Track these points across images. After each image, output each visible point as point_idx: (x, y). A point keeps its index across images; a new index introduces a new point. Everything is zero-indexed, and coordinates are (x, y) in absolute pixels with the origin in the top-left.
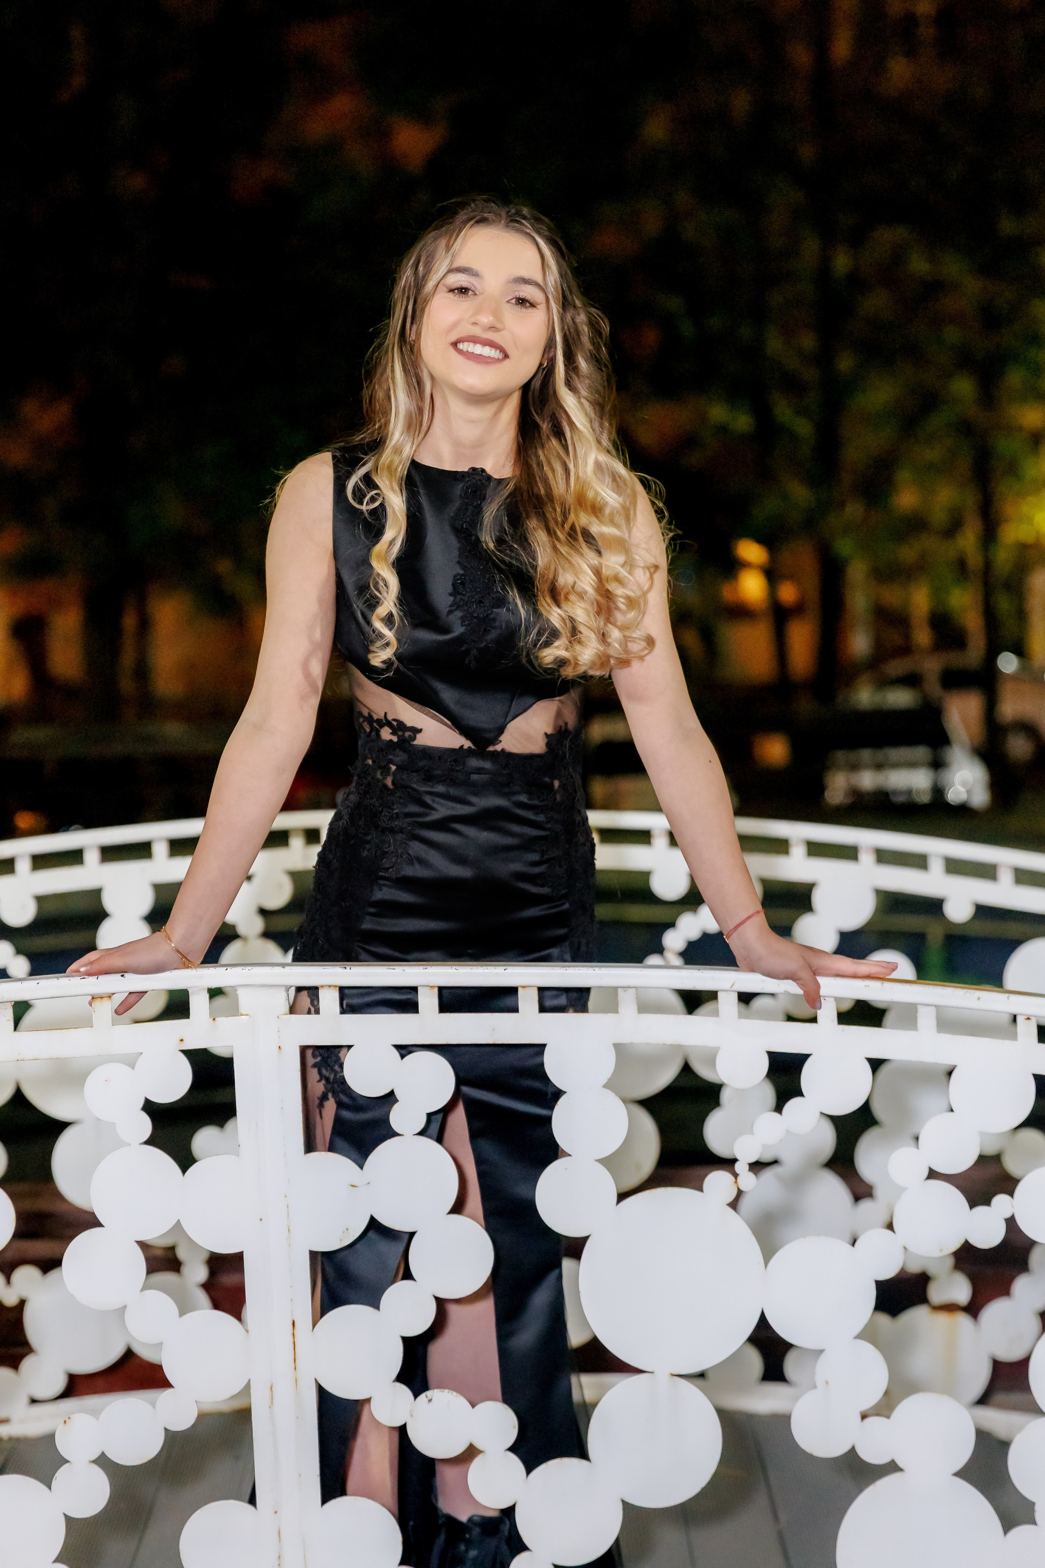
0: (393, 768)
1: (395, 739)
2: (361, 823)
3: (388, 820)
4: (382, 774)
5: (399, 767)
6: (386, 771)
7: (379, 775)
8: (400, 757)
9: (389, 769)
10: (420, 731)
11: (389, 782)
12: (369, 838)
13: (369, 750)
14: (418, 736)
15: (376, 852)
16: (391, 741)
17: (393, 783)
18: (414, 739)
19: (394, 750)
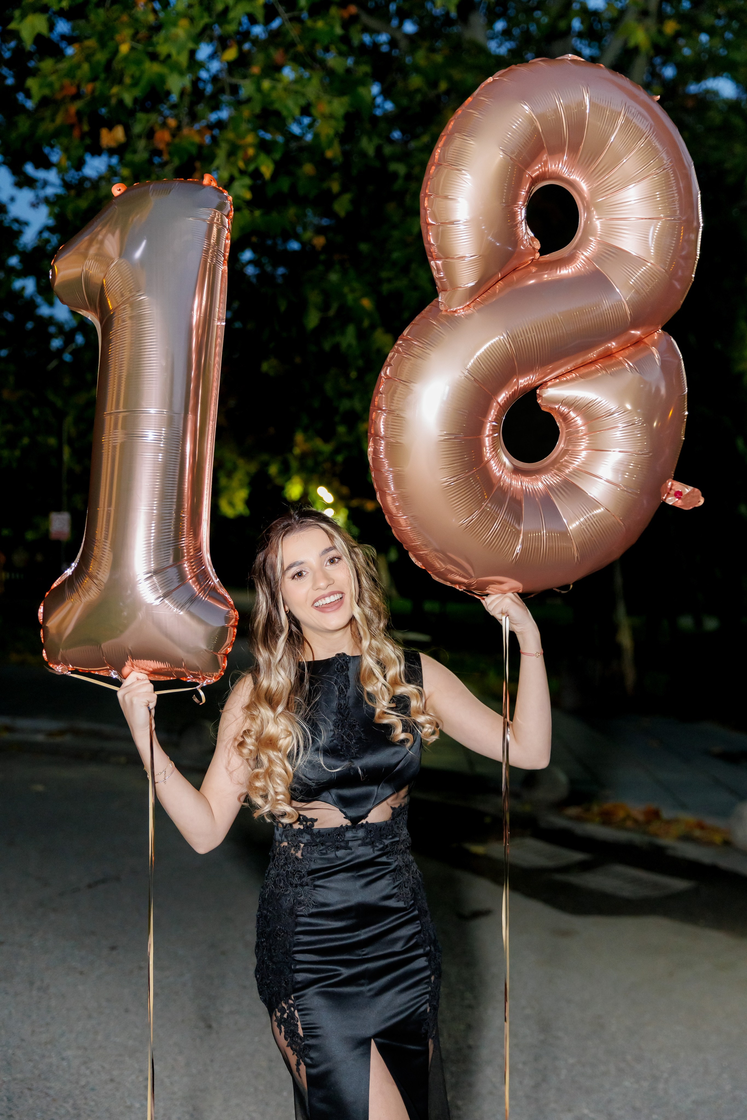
0: (302, 845)
1: (302, 827)
2: (282, 885)
3: (298, 879)
4: (294, 850)
5: (306, 845)
6: (297, 847)
7: (292, 852)
8: (307, 838)
9: (300, 846)
10: (316, 820)
11: (299, 854)
12: (288, 892)
13: (285, 836)
14: (315, 824)
15: (294, 901)
16: (299, 829)
17: (302, 855)
18: (313, 825)
19: (302, 834)
